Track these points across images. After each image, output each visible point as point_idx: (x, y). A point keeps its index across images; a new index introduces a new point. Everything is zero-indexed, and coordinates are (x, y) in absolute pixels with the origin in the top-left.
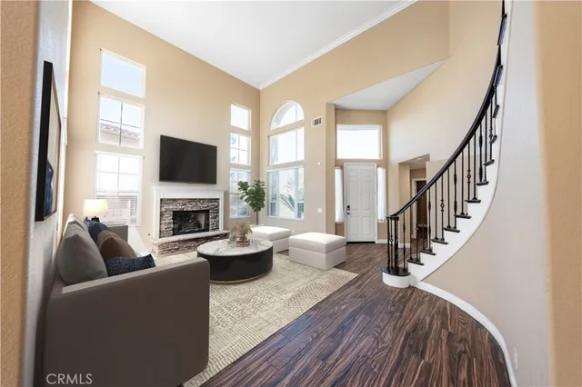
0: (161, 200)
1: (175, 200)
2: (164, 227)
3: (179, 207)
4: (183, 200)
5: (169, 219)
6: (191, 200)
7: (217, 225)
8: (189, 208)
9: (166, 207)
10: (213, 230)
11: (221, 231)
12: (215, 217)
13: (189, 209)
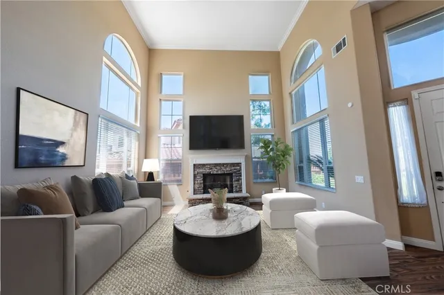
0: (194, 165)
1: (204, 165)
2: (197, 186)
3: (207, 171)
4: (210, 164)
5: (200, 180)
6: (216, 165)
7: (241, 188)
8: (214, 171)
9: (198, 170)
10: (237, 192)
11: (244, 193)
12: (238, 180)
13: (215, 173)
